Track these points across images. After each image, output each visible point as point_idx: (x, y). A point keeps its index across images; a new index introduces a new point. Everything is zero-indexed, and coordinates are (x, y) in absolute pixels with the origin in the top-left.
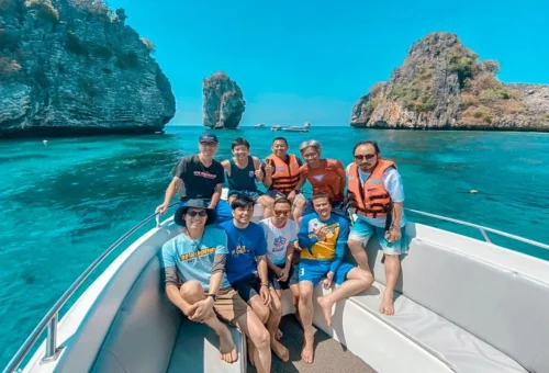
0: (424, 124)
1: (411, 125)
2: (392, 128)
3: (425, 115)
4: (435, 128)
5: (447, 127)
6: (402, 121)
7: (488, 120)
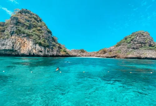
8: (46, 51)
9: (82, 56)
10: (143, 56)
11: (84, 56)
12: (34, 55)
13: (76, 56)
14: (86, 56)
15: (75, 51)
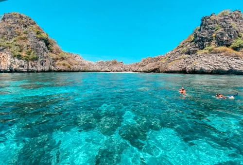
0: (34, 68)
1: (24, 69)
2: (5, 71)
3: (33, 63)
4: (43, 71)
5: (50, 71)
6: (15, 67)
7: (69, 67)
8: (30, 65)
9: (111, 71)
10: (189, 68)
11: (114, 71)
12: (16, 71)
13: (99, 71)
14: (117, 71)
15: (101, 64)
